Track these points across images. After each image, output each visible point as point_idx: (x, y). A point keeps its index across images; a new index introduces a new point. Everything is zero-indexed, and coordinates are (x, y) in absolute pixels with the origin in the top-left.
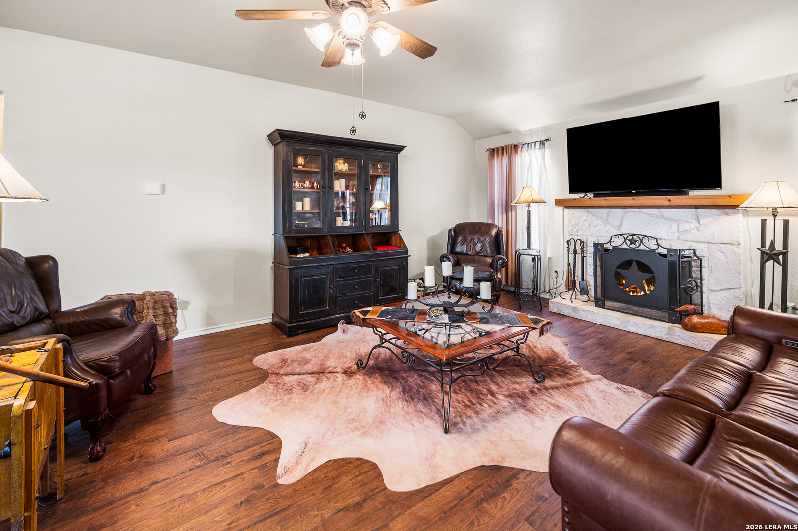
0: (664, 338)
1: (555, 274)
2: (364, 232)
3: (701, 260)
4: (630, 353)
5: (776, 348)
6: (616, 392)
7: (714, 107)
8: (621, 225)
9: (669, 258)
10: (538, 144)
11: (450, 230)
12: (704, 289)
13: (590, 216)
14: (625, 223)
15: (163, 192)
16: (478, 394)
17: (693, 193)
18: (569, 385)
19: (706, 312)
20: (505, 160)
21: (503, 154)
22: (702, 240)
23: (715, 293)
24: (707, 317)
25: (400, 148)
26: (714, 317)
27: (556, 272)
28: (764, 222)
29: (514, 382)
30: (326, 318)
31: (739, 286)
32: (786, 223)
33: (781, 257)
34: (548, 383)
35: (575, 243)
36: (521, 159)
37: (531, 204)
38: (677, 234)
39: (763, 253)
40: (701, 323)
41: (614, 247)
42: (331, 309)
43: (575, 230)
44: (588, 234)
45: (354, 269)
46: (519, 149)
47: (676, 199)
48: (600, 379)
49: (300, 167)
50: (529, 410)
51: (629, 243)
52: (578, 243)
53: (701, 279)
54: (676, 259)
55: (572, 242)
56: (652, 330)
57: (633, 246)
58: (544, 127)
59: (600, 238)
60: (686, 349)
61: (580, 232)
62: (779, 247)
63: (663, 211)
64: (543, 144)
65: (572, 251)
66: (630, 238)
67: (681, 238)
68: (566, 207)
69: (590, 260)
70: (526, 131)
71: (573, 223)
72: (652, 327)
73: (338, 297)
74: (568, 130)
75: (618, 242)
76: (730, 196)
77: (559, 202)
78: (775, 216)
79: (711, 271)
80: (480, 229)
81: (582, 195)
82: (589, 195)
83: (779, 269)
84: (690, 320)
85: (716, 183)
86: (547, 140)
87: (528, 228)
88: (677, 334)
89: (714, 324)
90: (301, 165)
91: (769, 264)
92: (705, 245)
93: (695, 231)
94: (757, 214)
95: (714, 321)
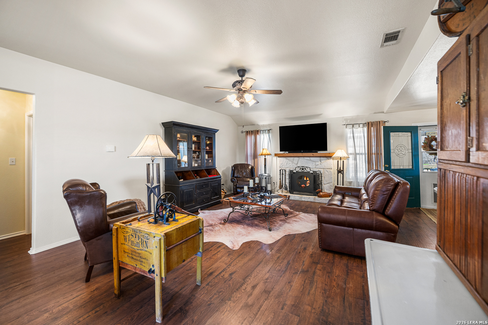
0: (313, 201)
1: (273, 184)
2: (203, 169)
3: (322, 174)
4: (306, 206)
5: (345, 195)
6: (307, 215)
7: (326, 124)
8: (298, 163)
9: (314, 174)
10: (267, 131)
11: (232, 167)
12: (323, 184)
13: (287, 160)
14: (299, 163)
15: (115, 151)
16: (272, 222)
17: (319, 152)
18: (295, 216)
19: (323, 192)
20: (253, 137)
21: (252, 134)
22: (322, 168)
23: (325, 185)
24: (324, 193)
25: (216, 131)
26: (326, 192)
27: (274, 183)
28: (338, 161)
29: (279, 218)
30: (194, 208)
31: (331, 182)
32: (343, 161)
33: (342, 172)
34: (289, 216)
35: (283, 170)
36: (260, 136)
37: (266, 156)
38: (315, 166)
39: (338, 171)
40: (323, 195)
41: (297, 171)
42: (195, 204)
43: (282, 165)
44: (286, 167)
45: (203, 185)
46: (259, 133)
47: (315, 154)
48: (302, 213)
49: (178, 139)
50: (288, 223)
51: (301, 169)
52: (284, 170)
53: (322, 181)
54: (315, 174)
55: (282, 170)
56: (309, 199)
57: (303, 171)
58: (269, 124)
59: (290, 168)
60: (319, 203)
61: (283, 166)
62: (342, 169)
63: (311, 158)
64: (269, 131)
65: (281, 174)
66: (302, 168)
67: (316, 167)
68: (278, 157)
69: (287, 177)
70: (261, 125)
71: (281, 163)
72: (309, 198)
73: (198, 199)
74: (279, 127)
75: (298, 169)
76: (329, 153)
77: (276, 155)
78: (341, 159)
79: (324, 178)
80: (245, 166)
81: (284, 152)
82: (286, 152)
83: (342, 175)
84: (320, 194)
85: (325, 149)
86: (270, 130)
87: (265, 165)
88: (317, 199)
89: (326, 194)
90: (179, 138)
91: (339, 174)
92: (323, 169)
93: (320, 165)
94: (336, 159)
95: (326, 193)
